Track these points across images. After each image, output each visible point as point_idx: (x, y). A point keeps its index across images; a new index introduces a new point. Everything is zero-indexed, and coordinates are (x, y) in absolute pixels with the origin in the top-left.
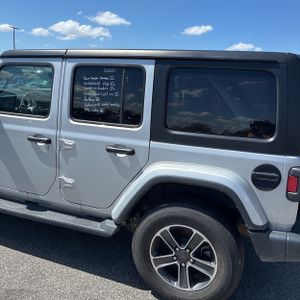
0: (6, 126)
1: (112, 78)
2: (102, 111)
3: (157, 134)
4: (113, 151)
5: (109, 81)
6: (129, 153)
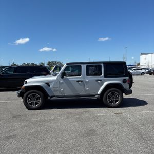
0: (70, 79)
1: (95, 67)
2: (93, 74)
3: (106, 76)
4: (97, 81)
6: (101, 81)
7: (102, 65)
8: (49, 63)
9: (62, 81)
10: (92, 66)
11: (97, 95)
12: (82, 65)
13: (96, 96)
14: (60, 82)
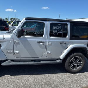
1: (60, 26)
2: (58, 34)
5: (59, 27)
6: (65, 43)
7: (69, 24)
8: (11, 19)
9: (18, 41)
10: (57, 24)
11: (59, 59)
12: (45, 22)
13: (58, 61)
14: (15, 42)
